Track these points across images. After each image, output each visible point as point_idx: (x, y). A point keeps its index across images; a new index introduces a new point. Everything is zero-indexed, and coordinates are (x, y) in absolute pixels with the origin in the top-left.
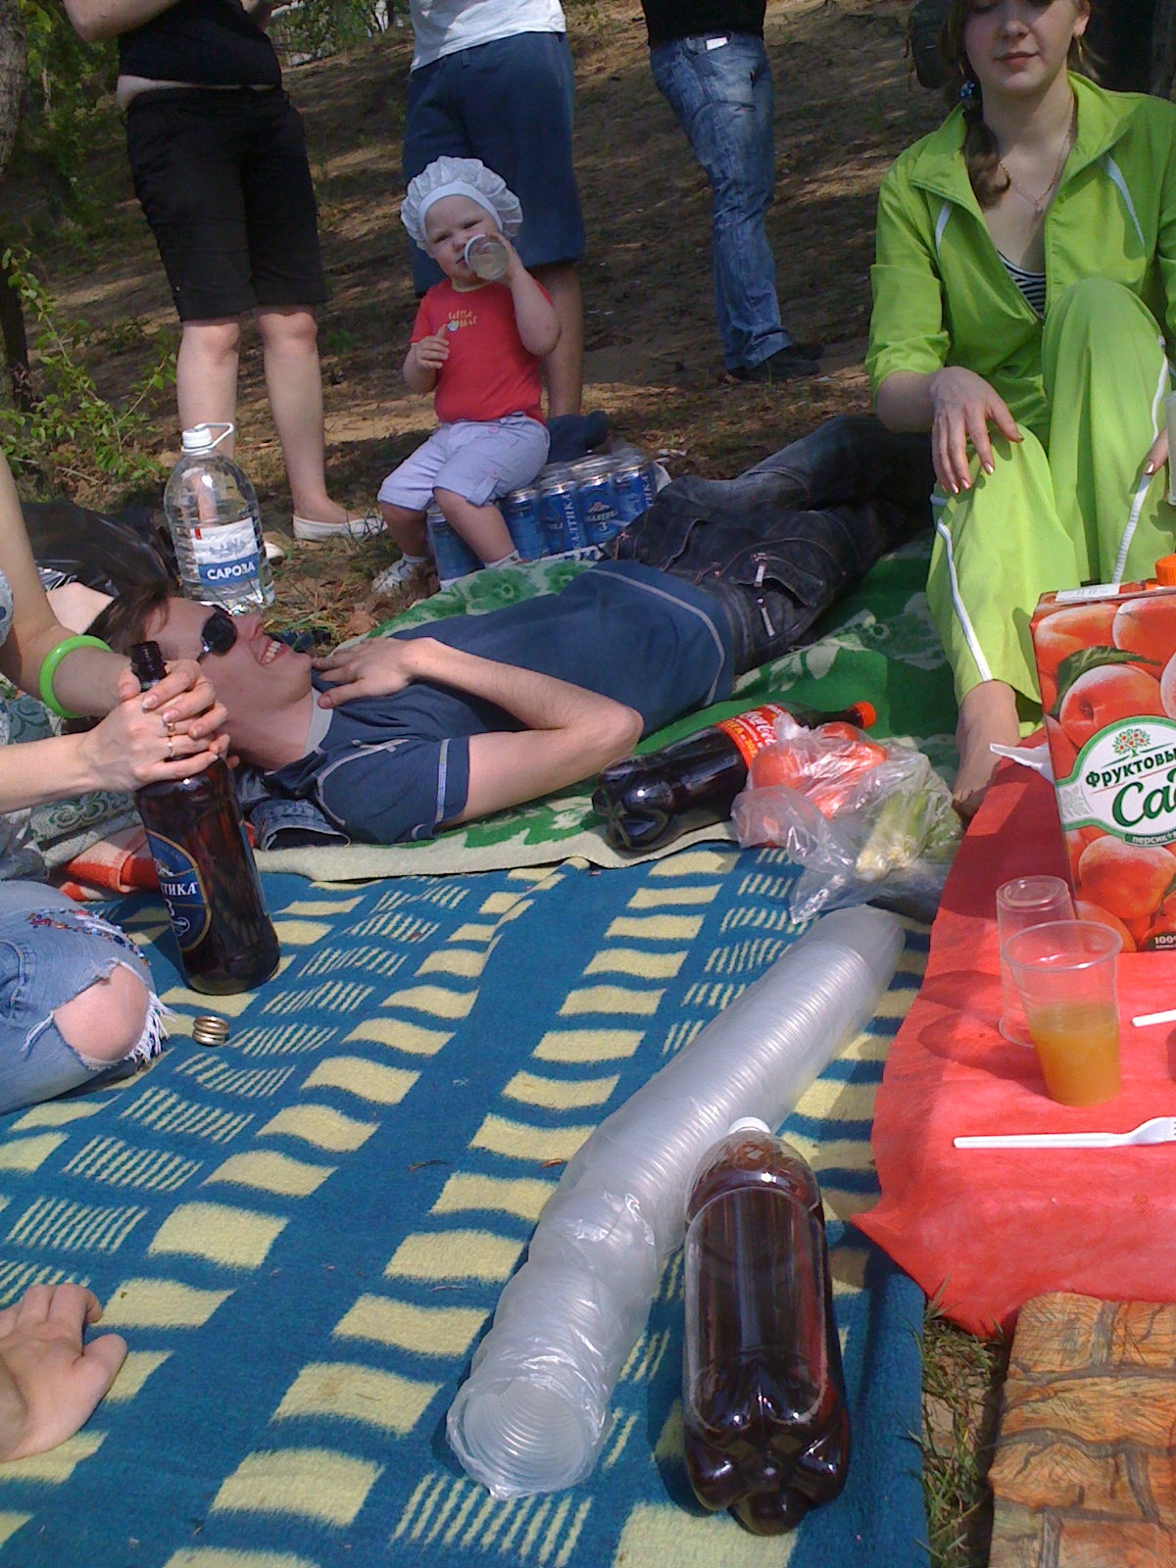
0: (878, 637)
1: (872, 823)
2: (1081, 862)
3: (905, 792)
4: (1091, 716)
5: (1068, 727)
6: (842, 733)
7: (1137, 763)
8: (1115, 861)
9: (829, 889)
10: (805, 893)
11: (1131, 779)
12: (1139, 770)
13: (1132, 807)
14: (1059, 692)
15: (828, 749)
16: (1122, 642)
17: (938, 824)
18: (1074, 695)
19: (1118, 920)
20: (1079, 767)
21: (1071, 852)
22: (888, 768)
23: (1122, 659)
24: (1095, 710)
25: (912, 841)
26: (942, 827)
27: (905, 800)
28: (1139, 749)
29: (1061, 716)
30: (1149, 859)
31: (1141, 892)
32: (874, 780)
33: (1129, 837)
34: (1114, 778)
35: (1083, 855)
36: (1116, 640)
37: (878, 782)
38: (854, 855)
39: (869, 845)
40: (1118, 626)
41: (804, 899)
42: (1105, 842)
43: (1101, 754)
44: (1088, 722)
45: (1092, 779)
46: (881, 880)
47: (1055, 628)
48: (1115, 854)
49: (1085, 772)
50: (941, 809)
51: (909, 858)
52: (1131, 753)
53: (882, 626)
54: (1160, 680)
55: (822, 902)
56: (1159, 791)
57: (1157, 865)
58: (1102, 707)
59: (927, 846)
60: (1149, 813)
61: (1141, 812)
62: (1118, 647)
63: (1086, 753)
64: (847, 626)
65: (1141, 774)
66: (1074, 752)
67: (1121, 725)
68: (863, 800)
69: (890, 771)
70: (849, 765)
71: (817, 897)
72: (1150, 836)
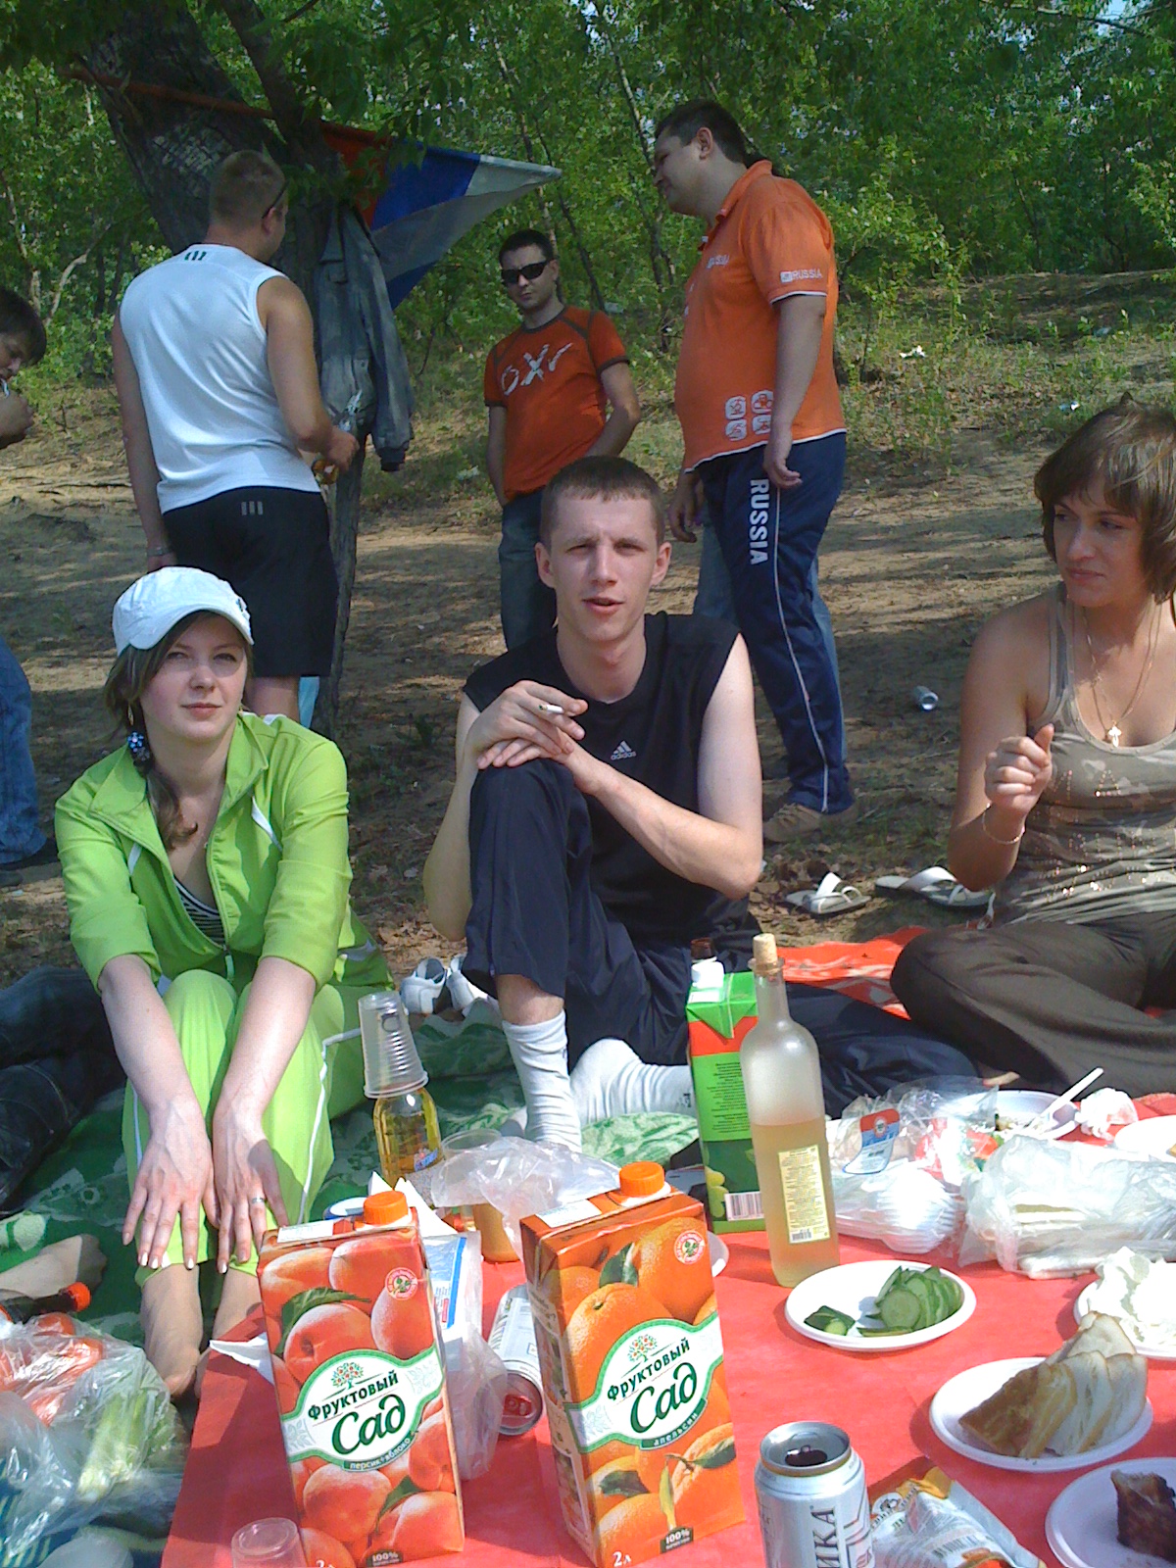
0: (87, 1202)
1: (91, 1434)
2: (305, 1492)
3: (124, 1395)
4: (311, 1353)
5: (291, 1364)
6: (57, 1327)
7: (353, 1395)
8: (335, 1489)
9: (49, 1511)
10: (23, 1519)
11: (348, 1409)
12: (355, 1401)
13: (349, 1437)
14: (283, 1331)
15: (45, 1348)
16: (338, 1283)
17: (159, 1426)
18: (297, 1335)
19: (341, 1545)
20: (302, 1402)
21: (296, 1483)
22: (104, 1370)
23: (338, 1298)
24: (315, 1346)
25: (134, 1450)
26: (163, 1429)
27: (125, 1404)
28: (353, 1382)
29: (285, 1354)
30: (365, 1483)
31: (359, 1514)
32: (91, 1384)
33: (347, 1465)
34: (333, 1409)
35: (308, 1484)
36: (332, 1282)
37: (95, 1386)
38: (75, 1475)
39: (90, 1462)
40: (334, 1268)
41: (23, 1526)
42: (327, 1471)
43: (321, 1389)
44: (309, 1359)
45: (314, 1413)
46: (106, 1498)
47: (279, 1273)
48: (335, 1481)
49: (307, 1407)
50: (160, 1409)
51: (133, 1468)
52: (347, 1385)
53: (93, 1189)
54: (370, 1316)
55: (42, 1527)
56: (371, 1419)
57: (373, 1488)
58: (321, 1344)
59: (150, 1452)
60: (364, 1440)
61: (358, 1439)
62: (335, 1288)
63: (308, 1389)
64: (54, 1187)
65: (356, 1404)
66: (297, 1388)
67: (337, 1360)
68: (82, 1407)
69: (107, 1372)
70: (67, 1363)
71: (37, 1522)
72: (365, 1462)
